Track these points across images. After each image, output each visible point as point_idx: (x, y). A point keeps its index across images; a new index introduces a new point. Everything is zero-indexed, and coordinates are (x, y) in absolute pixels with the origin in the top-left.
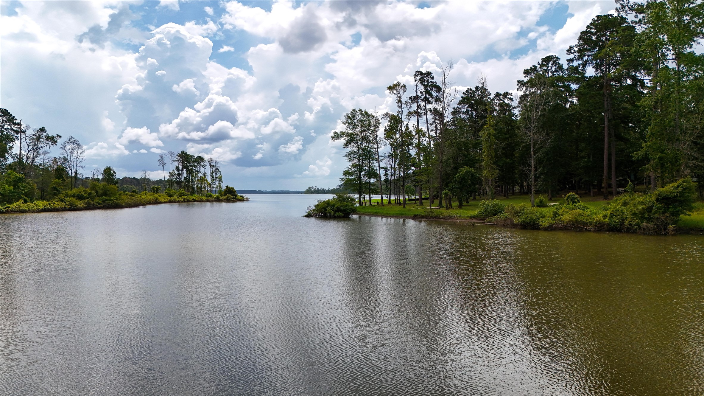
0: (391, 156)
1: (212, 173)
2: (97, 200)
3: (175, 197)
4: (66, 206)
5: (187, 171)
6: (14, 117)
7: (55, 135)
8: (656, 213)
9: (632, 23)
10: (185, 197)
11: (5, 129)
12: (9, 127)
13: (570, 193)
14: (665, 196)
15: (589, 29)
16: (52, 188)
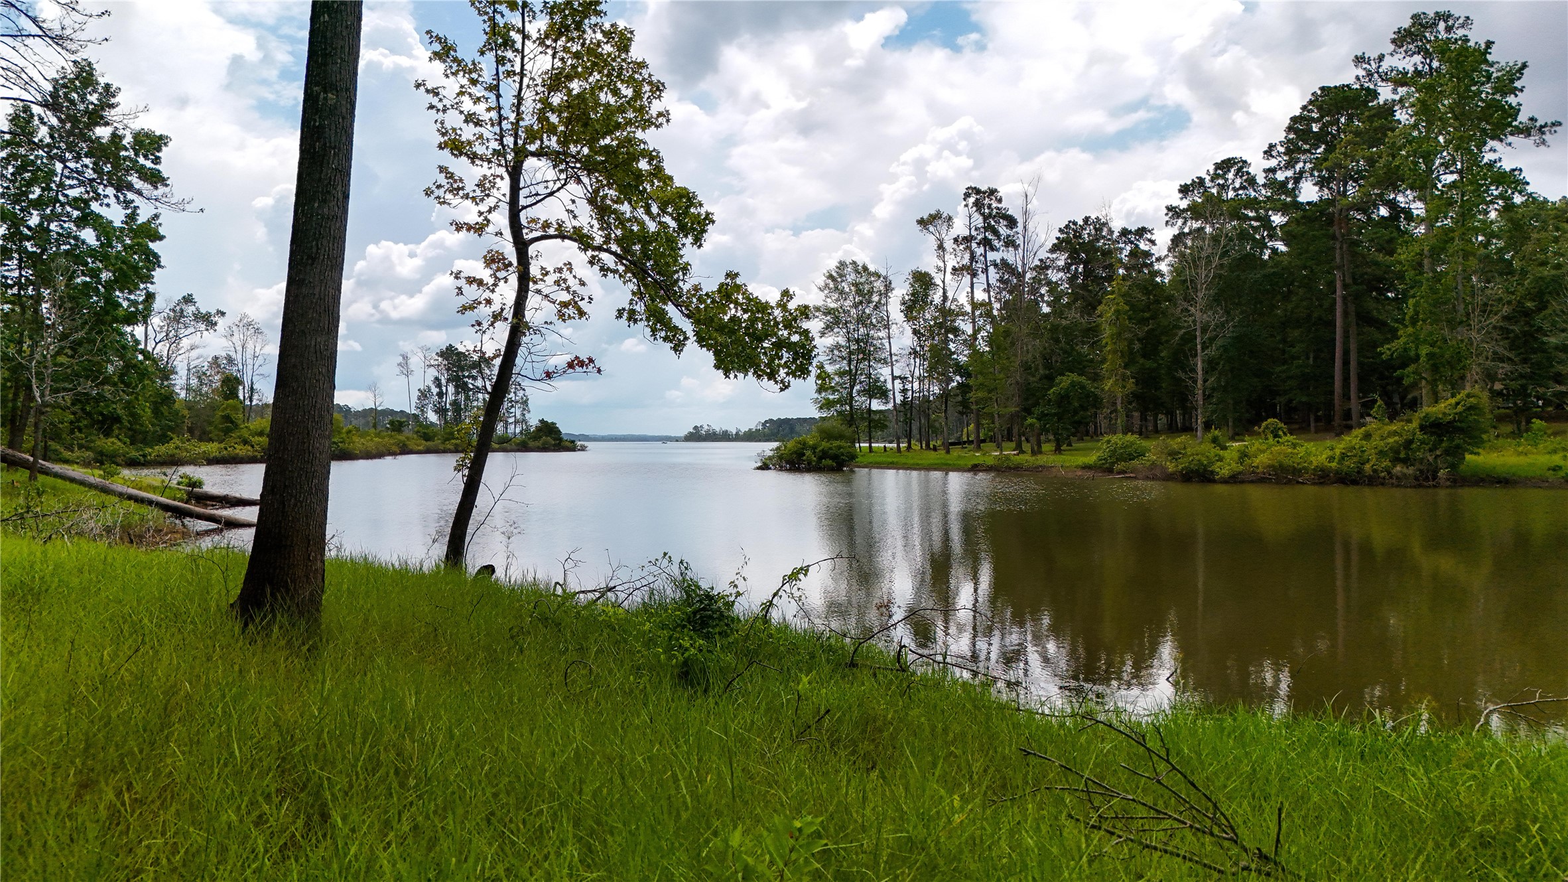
0: (914, 353)
3: (436, 442)
5: (457, 388)
7: (213, 311)
8: (1418, 449)
9: (1388, 104)
13: (1269, 420)
14: (1435, 420)
15: (1306, 113)
16: (223, 417)
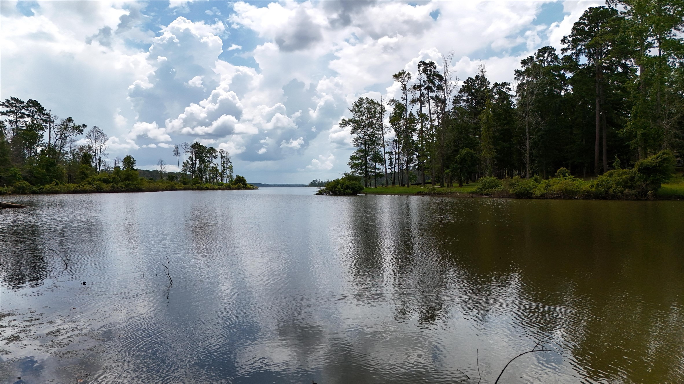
0: (395, 141)
1: (223, 163)
2: (120, 184)
3: (189, 185)
4: (94, 189)
5: (200, 161)
6: (43, 108)
7: (81, 125)
8: (638, 181)
9: (622, 14)
10: (199, 185)
11: (35, 119)
12: (39, 117)
13: (561, 168)
14: (646, 166)
15: (582, 21)
16: (81, 172)
